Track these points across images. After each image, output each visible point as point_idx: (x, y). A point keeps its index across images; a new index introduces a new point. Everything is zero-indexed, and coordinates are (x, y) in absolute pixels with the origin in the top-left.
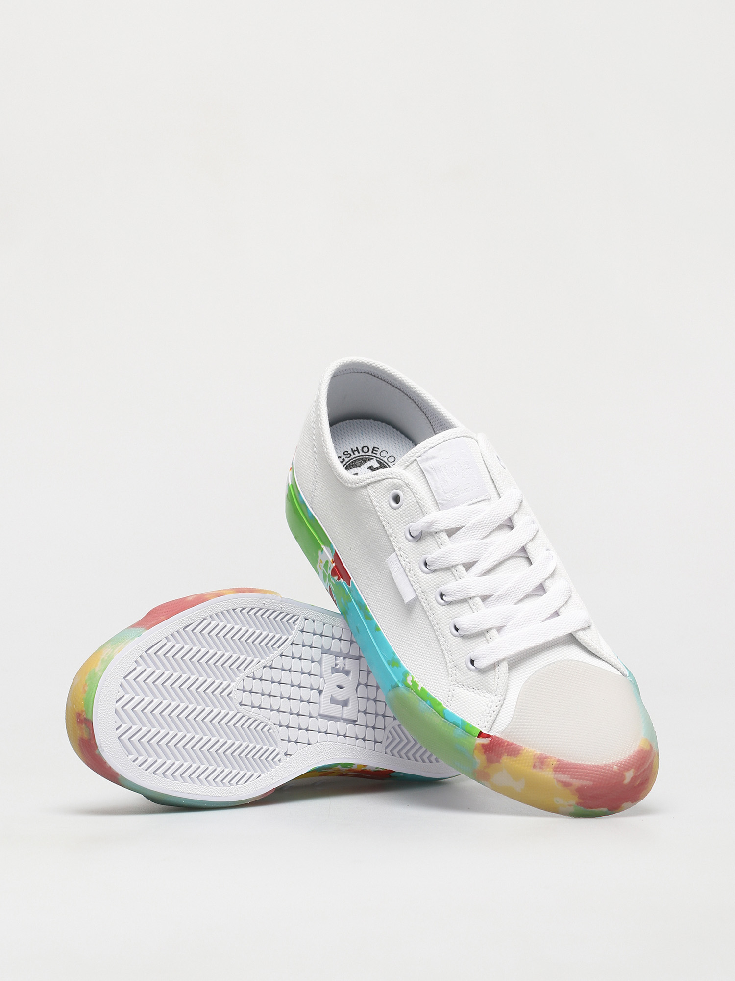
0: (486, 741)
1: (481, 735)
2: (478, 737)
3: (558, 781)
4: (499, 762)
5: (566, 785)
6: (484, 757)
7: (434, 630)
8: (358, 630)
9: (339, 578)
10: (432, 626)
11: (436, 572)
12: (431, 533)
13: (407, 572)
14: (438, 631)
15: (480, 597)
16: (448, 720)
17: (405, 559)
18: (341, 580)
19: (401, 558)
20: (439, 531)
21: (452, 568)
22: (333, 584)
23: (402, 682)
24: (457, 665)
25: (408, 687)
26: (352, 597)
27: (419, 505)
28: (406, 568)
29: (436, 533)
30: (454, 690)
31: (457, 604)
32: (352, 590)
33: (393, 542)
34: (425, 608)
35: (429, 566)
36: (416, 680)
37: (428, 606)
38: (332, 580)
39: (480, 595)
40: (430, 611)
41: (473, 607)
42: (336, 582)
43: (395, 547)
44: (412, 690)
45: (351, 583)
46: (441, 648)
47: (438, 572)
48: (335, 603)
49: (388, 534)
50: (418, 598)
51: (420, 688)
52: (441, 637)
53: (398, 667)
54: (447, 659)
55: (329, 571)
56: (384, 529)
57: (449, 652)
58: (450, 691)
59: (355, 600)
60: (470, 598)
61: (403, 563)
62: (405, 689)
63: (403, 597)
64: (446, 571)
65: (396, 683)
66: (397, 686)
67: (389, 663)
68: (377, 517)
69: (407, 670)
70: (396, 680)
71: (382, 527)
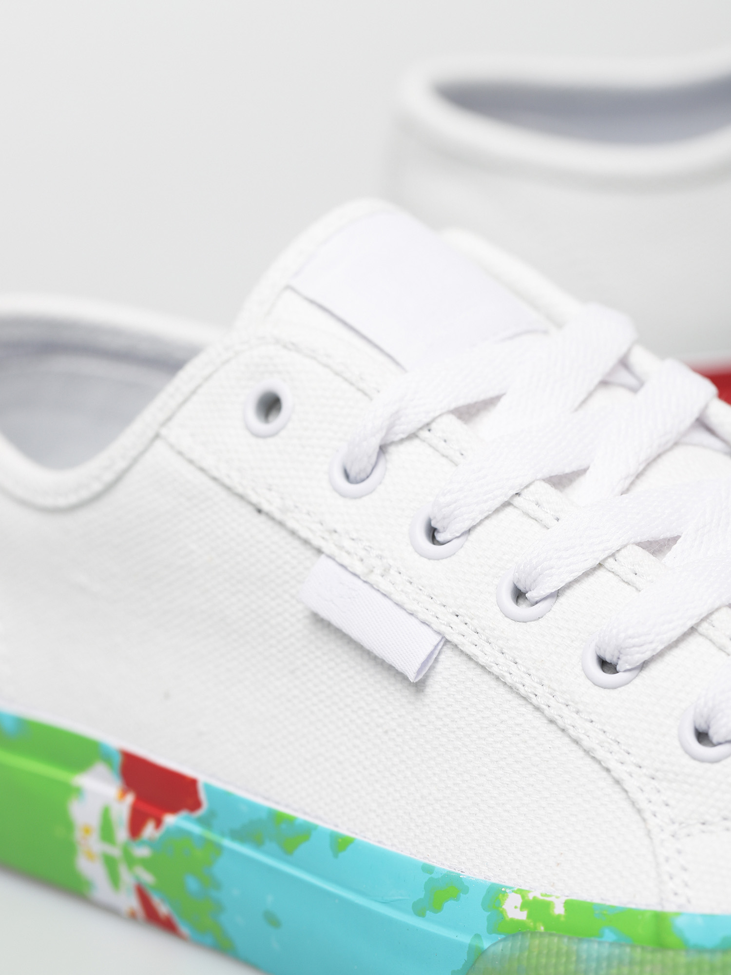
7: (537, 709)
8: (272, 920)
9: (159, 823)
10: (525, 698)
11: (474, 535)
12: (413, 436)
13: (384, 585)
14: (552, 702)
15: (639, 544)
16: (700, 950)
17: (362, 553)
18: (170, 820)
19: (346, 560)
20: (434, 420)
21: (517, 501)
22: (146, 863)
23: (492, 930)
24: (657, 770)
25: (517, 932)
26: (223, 834)
27: (346, 380)
28: (374, 578)
29: (427, 426)
30: (679, 852)
31: (578, 589)
32: (212, 814)
33: (304, 533)
34: (482, 660)
35: (444, 530)
36: (536, 894)
37: (488, 648)
38: (141, 851)
39: (639, 539)
40: (501, 659)
41: (631, 577)
42: (151, 843)
43: (317, 542)
44: (534, 933)
45: (203, 795)
46: (585, 751)
47: (479, 529)
48: (168, 926)
49: (278, 515)
50: (447, 641)
51: (559, 910)
52: (568, 718)
53: (457, 899)
54: (619, 771)
55: (122, 833)
56: (262, 518)
57: (615, 747)
58: (667, 860)
59: (239, 835)
60: (613, 555)
61: (359, 568)
62: (509, 944)
63: (400, 666)
64: (502, 515)
65: (471, 948)
66: (477, 956)
67: (419, 910)
68: (223, 494)
69: (493, 884)
70: (466, 939)
71: (255, 513)
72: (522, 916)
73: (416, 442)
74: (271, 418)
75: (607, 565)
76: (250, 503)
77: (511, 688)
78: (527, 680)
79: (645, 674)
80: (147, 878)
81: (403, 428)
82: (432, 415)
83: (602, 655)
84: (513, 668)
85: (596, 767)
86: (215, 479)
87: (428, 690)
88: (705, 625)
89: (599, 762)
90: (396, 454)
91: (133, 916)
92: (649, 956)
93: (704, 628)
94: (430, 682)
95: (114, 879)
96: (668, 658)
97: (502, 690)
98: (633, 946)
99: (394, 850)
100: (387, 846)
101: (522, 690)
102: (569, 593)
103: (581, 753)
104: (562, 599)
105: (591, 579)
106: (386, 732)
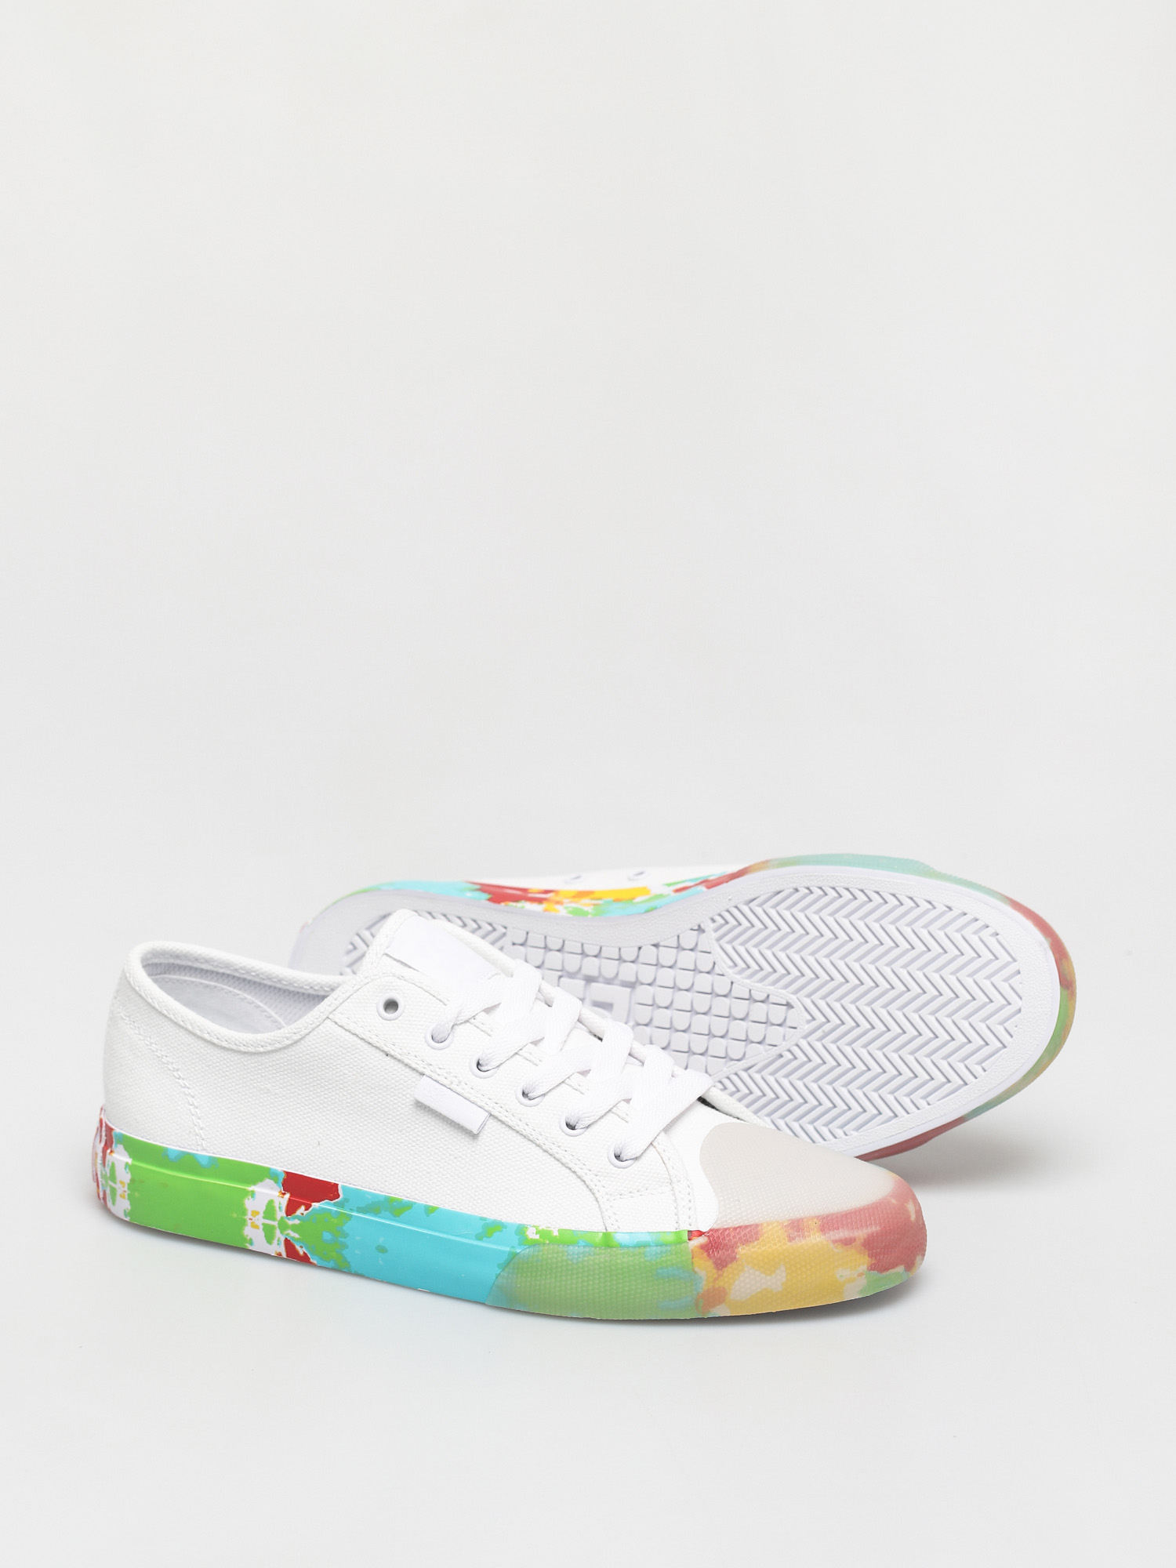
0: (702, 1240)
1: (692, 1234)
2: (689, 1240)
3: (835, 1242)
4: (734, 1259)
5: (847, 1242)
6: (710, 1264)
7: (538, 1146)
8: (382, 1249)
9: (308, 1207)
10: (532, 1141)
11: (501, 1067)
12: (467, 1021)
13: (459, 1090)
14: (546, 1142)
15: (578, 1073)
16: (628, 1247)
17: (446, 1075)
18: (315, 1205)
19: (438, 1078)
20: (477, 1014)
21: (520, 1052)
22: (294, 1228)
23: (520, 1244)
24: (599, 1172)
25: (535, 1244)
26: (351, 1210)
27: (431, 994)
28: (453, 1086)
29: (474, 1017)
30: (611, 1207)
31: (554, 1091)
32: (346, 1200)
33: (414, 1066)
34: (510, 1124)
35: (487, 1065)
36: (543, 1227)
37: (513, 1118)
38: (293, 1221)
39: (579, 1070)
40: (520, 1123)
41: (577, 1087)
42: (302, 1217)
43: (421, 1069)
44: (544, 1244)
45: (340, 1192)
46: (562, 1164)
47: (504, 1065)
48: (304, 1260)
49: (399, 1057)
50: (491, 1115)
51: (556, 1233)
52: (554, 1150)
53: (501, 1231)
54: (580, 1172)
55: (281, 1213)
56: (389, 1058)
57: (578, 1162)
58: (607, 1210)
59: (360, 1210)
60: (568, 1078)
61: (445, 1082)
62: (532, 1249)
63: (469, 1126)
64: (514, 1059)
65: (510, 1253)
66: (513, 1256)
67: (479, 1237)
68: (366, 1046)
69: (519, 1224)
70: (508, 1249)
71: (385, 1056)
72: (537, 1237)
73: (468, 1024)
74: (388, 1010)
75: (566, 1082)
76: (383, 1051)
77: (525, 1137)
78: (533, 1133)
79: (589, 1129)
80: (293, 1235)
81: (463, 1018)
82: (476, 1013)
83: (568, 1121)
84: (526, 1127)
85: (568, 1171)
86: (362, 1039)
87: (480, 1138)
88: (615, 1108)
89: (570, 1169)
90: (458, 1029)
91: (279, 1257)
92: (603, 1251)
93: (614, 1110)
94: (481, 1134)
95: (269, 1238)
96: (599, 1123)
97: (519, 1137)
98: (596, 1247)
99: (461, 1211)
100: (465, 1211)
101: (531, 1138)
102: (549, 1094)
103: (560, 1165)
104: (547, 1097)
105: (560, 1088)
106: (456, 1158)
